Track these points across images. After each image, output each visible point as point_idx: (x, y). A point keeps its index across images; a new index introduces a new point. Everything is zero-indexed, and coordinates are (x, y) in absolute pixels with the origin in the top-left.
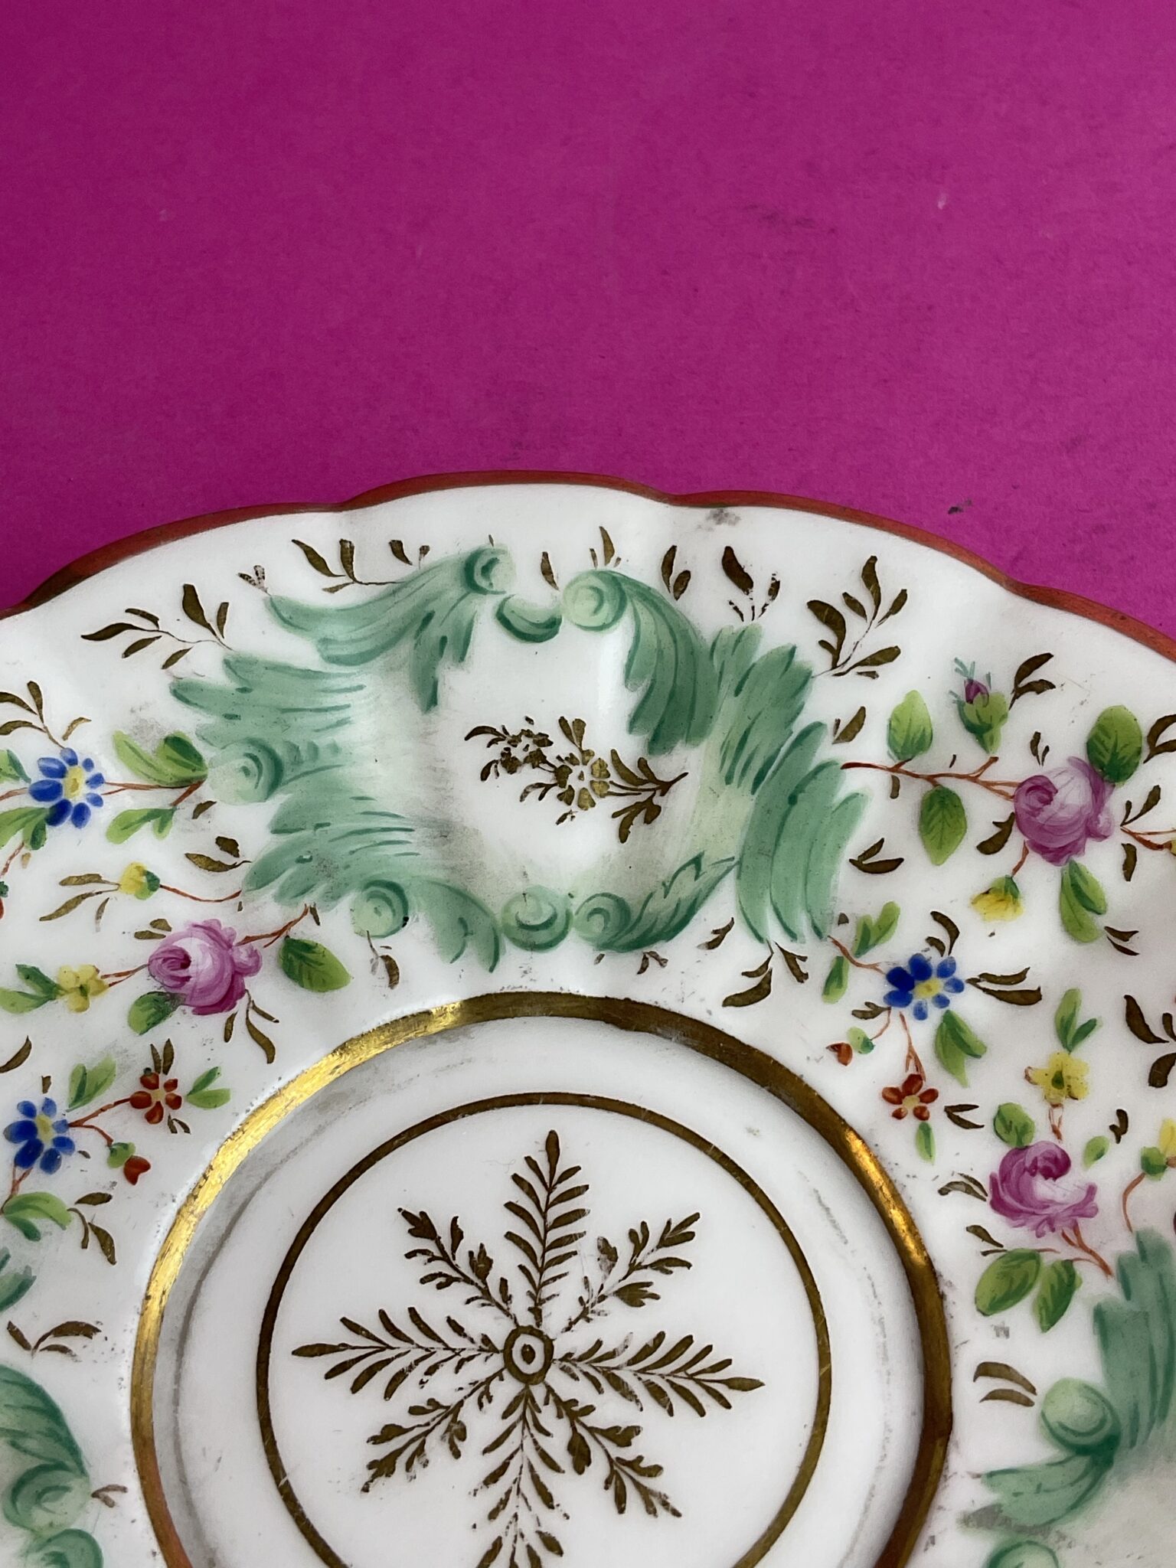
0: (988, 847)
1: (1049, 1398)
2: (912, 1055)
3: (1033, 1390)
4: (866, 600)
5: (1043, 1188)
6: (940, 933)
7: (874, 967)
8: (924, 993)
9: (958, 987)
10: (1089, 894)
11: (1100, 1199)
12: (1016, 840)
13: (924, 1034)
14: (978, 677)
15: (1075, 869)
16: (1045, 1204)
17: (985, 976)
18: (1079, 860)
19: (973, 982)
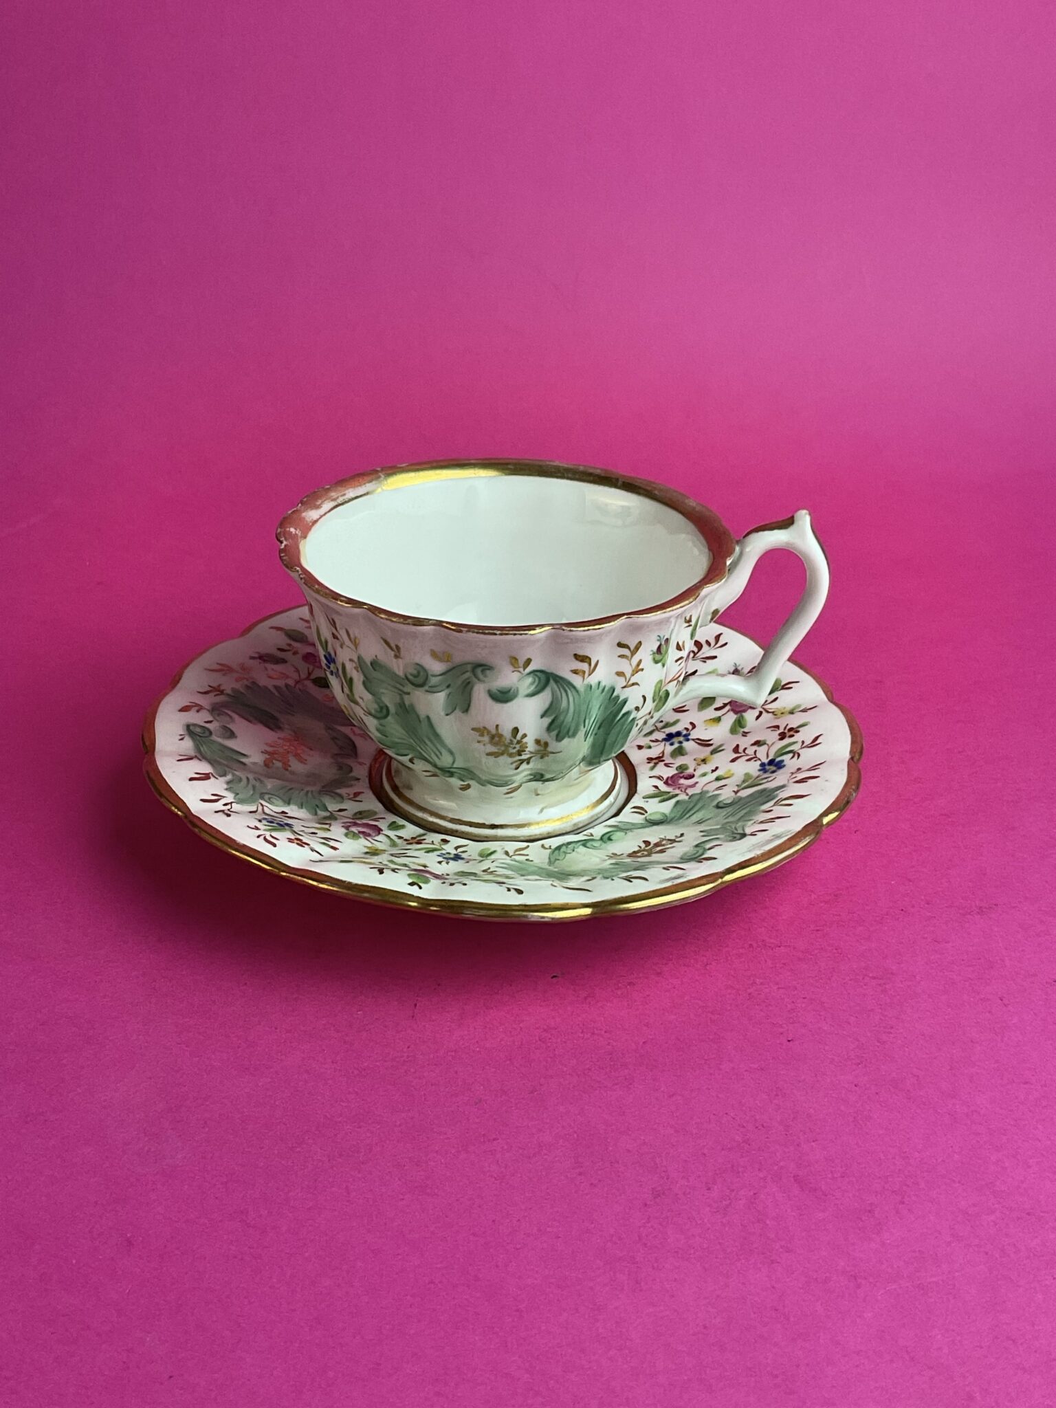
0: (717, 709)
1: (651, 814)
2: (663, 752)
3: (647, 812)
4: (713, 643)
5: (682, 781)
6: (690, 727)
7: (664, 732)
8: (675, 740)
9: (688, 740)
10: (743, 723)
11: (697, 785)
12: (728, 708)
13: (669, 749)
14: (739, 668)
15: (742, 717)
16: (680, 784)
17: (698, 739)
18: (744, 714)
19: (693, 740)
